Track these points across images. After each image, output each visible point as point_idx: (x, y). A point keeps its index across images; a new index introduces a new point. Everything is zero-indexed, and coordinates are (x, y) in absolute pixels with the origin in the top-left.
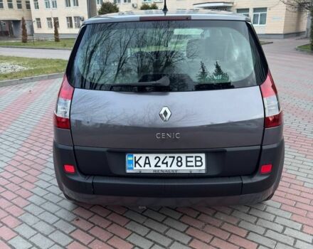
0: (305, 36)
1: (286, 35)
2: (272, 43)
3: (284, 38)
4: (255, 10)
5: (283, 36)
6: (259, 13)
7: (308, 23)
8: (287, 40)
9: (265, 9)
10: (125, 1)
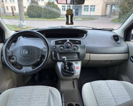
0: (108, 16)
1: (102, 16)
2: (98, 19)
3: (101, 17)
4: (91, 6)
5: (101, 16)
6: (92, 7)
7: (109, 9)
8: (102, 18)
9: (95, 6)
10: (42, 0)
